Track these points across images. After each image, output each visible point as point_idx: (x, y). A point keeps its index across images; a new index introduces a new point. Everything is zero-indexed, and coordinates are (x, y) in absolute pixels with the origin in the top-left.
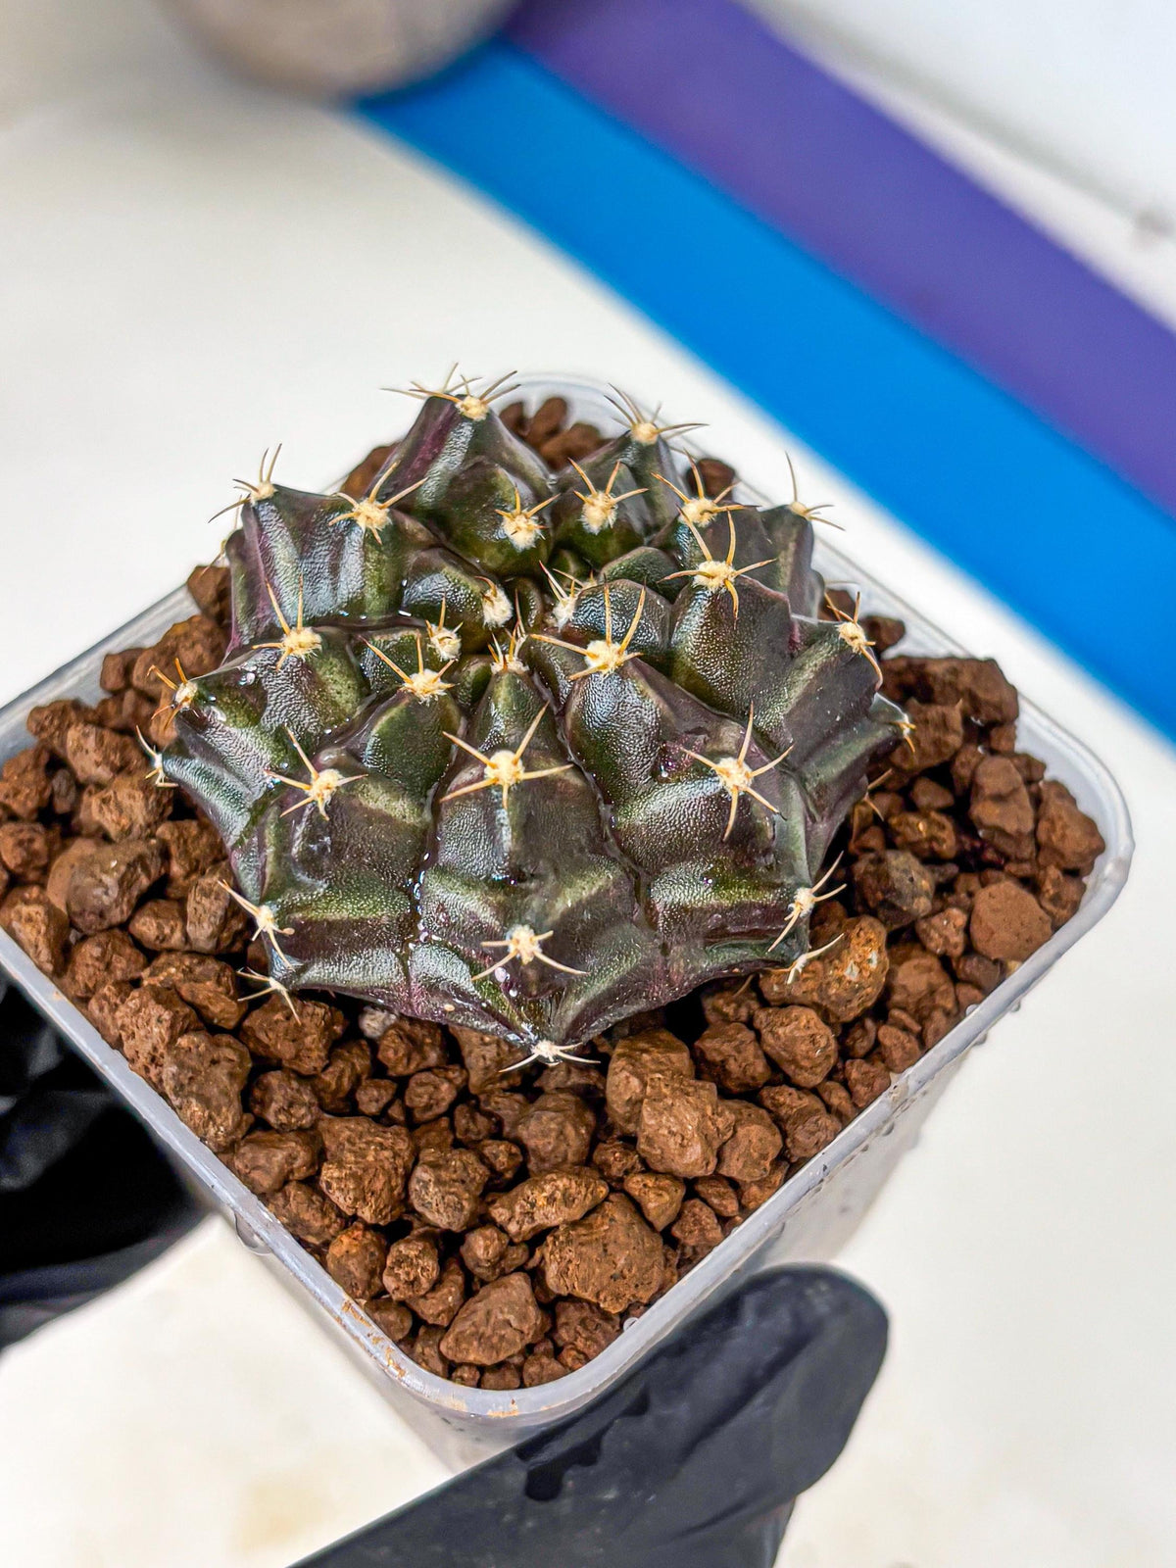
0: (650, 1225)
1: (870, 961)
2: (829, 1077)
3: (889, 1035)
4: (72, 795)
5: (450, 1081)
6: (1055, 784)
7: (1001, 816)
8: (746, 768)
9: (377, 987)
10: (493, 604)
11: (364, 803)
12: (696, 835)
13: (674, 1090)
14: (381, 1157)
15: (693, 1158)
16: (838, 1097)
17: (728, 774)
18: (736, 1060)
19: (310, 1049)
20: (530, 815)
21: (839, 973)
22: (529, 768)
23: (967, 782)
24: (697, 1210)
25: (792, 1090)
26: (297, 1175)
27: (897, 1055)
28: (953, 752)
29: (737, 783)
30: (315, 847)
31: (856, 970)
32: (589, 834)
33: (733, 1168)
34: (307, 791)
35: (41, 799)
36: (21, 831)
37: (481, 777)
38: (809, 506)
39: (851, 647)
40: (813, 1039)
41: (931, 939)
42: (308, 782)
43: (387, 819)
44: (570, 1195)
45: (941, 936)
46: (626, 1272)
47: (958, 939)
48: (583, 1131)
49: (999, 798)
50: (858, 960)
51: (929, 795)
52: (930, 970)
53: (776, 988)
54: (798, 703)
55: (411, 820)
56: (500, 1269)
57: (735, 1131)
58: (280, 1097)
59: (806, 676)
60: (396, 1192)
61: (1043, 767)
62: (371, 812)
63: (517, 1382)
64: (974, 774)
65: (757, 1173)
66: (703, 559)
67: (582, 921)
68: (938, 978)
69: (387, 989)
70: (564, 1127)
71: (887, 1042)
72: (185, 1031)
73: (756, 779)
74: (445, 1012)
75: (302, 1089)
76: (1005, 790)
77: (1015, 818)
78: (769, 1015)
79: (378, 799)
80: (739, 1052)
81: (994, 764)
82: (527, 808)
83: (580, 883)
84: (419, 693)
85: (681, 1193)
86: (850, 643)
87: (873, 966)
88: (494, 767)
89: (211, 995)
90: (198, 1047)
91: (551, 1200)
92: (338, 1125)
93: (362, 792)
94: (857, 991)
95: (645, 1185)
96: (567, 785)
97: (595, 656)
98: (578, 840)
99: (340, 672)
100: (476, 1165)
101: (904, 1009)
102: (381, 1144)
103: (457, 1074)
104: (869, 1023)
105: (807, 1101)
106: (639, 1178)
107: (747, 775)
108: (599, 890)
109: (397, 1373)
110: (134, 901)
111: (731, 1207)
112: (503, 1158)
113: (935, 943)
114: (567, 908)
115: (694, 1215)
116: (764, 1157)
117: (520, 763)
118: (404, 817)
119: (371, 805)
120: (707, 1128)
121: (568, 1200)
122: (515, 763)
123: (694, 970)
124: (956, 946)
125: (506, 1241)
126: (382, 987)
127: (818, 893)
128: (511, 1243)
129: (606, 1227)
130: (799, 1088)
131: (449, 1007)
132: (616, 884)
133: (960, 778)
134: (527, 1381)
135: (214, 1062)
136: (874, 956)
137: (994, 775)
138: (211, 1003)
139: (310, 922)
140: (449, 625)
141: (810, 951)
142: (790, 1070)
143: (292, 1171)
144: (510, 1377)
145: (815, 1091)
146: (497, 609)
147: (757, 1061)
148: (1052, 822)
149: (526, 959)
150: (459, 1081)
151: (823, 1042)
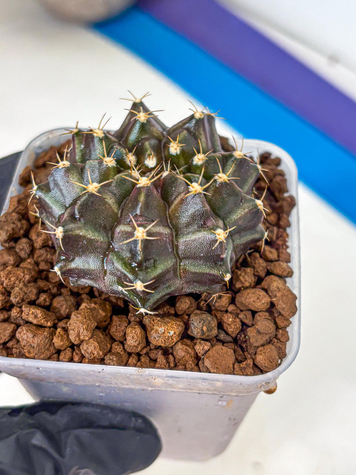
10: (150, 160)
18: (117, 327)
58: (23, 245)
66: (197, 182)
67: (83, 242)
70: (63, 305)
73: (146, 240)
80: (119, 326)
96: (112, 209)
107: (143, 236)
123: (112, 286)
129: (40, 332)
130: (124, 348)
141: (148, 310)
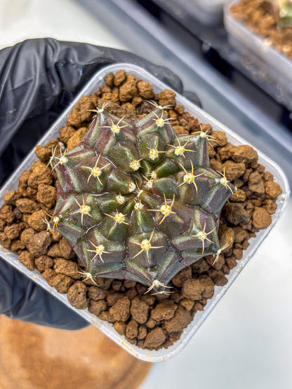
4: (21, 215)
7: (256, 188)
8: (205, 233)
16: (225, 269)
23: (247, 180)
27: (237, 255)
28: (243, 174)
35: (13, 218)
36: (10, 229)
49: (256, 184)
50: (228, 241)
54: (212, 200)
59: (213, 194)
62: (112, 252)
64: (249, 178)
71: (235, 253)
75: (100, 290)
76: (257, 182)
77: (260, 189)
79: (113, 248)
81: (254, 174)
83: (166, 262)
84: (119, 222)
87: (232, 241)
88: (143, 245)
90: (74, 291)
91: (166, 315)
93: (109, 249)
98: (164, 251)
100: (146, 306)
108: (171, 261)
110: (47, 249)
115: (197, 306)
118: (120, 250)
119: (112, 250)
122: (148, 244)
132: (174, 257)
136: (231, 239)
137: (253, 179)
146: (132, 187)
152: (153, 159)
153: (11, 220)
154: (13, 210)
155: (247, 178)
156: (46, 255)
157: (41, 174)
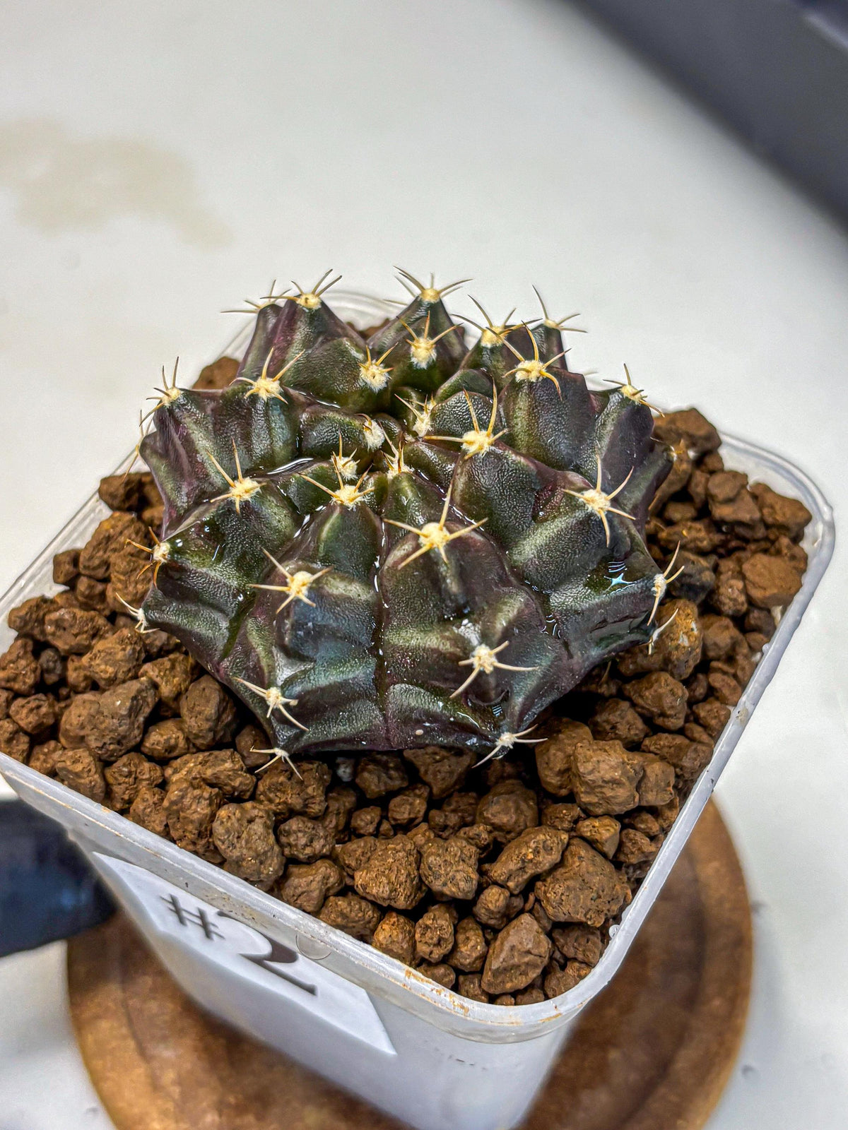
0: (604, 855)
1: (692, 630)
2: (687, 720)
3: (717, 680)
4: (59, 667)
5: (419, 796)
6: (758, 484)
7: (734, 512)
8: (604, 495)
9: (360, 732)
10: (371, 432)
11: (330, 591)
12: (575, 554)
13: (594, 751)
14: (397, 858)
15: (623, 797)
16: (698, 732)
17: (593, 501)
18: (621, 724)
19: (313, 797)
20: (461, 565)
21: (675, 643)
22: (451, 532)
23: (703, 497)
24: (632, 836)
25: (666, 735)
26: (332, 892)
27: (726, 691)
28: (687, 477)
29: (601, 506)
30: (301, 633)
31: (685, 638)
32: (498, 574)
33: (652, 798)
34: (287, 592)
35: (35, 677)
36: (28, 702)
37: (418, 547)
38: (557, 321)
39: (634, 402)
40: (672, 692)
41: (724, 604)
42: (286, 584)
43: (349, 599)
44: (548, 846)
45: (731, 599)
46: (601, 893)
47: (742, 598)
48: (531, 803)
49: (729, 501)
50: (685, 630)
51: (677, 512)
52: (727, 627)
53: (631, 667)
54: (608, 449)
55: (364, 597)
56: (509, 916)
57: (645, 771)
59: (608, 429)
60: (414, 882)
61: (745, 476)
62: (336, 597)
63: (542, 996)
64: (707, 489)
65: (667, 798)
66: (519, 361)
68: (734, 632)
69: (369, 731)
70: (517, 804)
71: (717, 685)
72: (219, 806)
73: (613, 500)
74: (416, 737)
75: (316, 826)
76: (731, 495)
77: (745, 512)
78: (634, 685)
79: (338, 587)
80: (622, 718)
81: (717, 479)
82: (458, 560)
83: (505, 608)
84: (347, 503)
85: (618, 827)
86: (632, 398)
87: (696, 632)
88: (426, 537)
89: (230, 773)
90: (234, 814)
91: (536, 852)
92: (352, 846)
93: (327, 584)
94: (690, 653)
95: (594, 827)
96: (475, 541)
97: (471, 443)
98: (493, 579)
99: (276, 506)
100: (468, 847)
101: (718, 659)
102: (395, 849)
103: (422, 790)
104: (701, 676)
105: (679, 740)
106: (587, 822)
107: (606, 499)
108: (518, 610)
109: (462, 1011)
110: (142, 727)
111: (655, 827)
112: (484, 835)
113: (728, 607)
114: (504, 627)
115: (631, 840)
116: (668, 785)
117: (444, 529)
118: (359, 595)
119: (335, 592)
120: (629, 771)
121: (549, 850)
122: (442, 530)
123: (588, 658)
124: (743, 604)
125: (507, 894)
126: (366, 730)
127: (667, 578)
128: (512, 895)
129: (577, 864)
130: (670, 732)
131: (419, 732)
132: (527, 605)
133: (698, 494)
134: (550, 993)
135: (251, 821)
136: (693, 625)
137: (719, 488)
138: (231, 780)
139: (308, 692)
140: (346, 455)
142: (659, 721)
143: (328, 889)
144: (536, 993)
145: (681, 731)
146: (374, 435)
147: (637, 721)
148: (772, 507)
149: (489, 669)
150: (426, 794)
151: (680, 693)
152: (424, 365)
153: (30, 680)
154: (36, 654)
155: (700, 490)
156: (137, 748)
157: (118, 529)
